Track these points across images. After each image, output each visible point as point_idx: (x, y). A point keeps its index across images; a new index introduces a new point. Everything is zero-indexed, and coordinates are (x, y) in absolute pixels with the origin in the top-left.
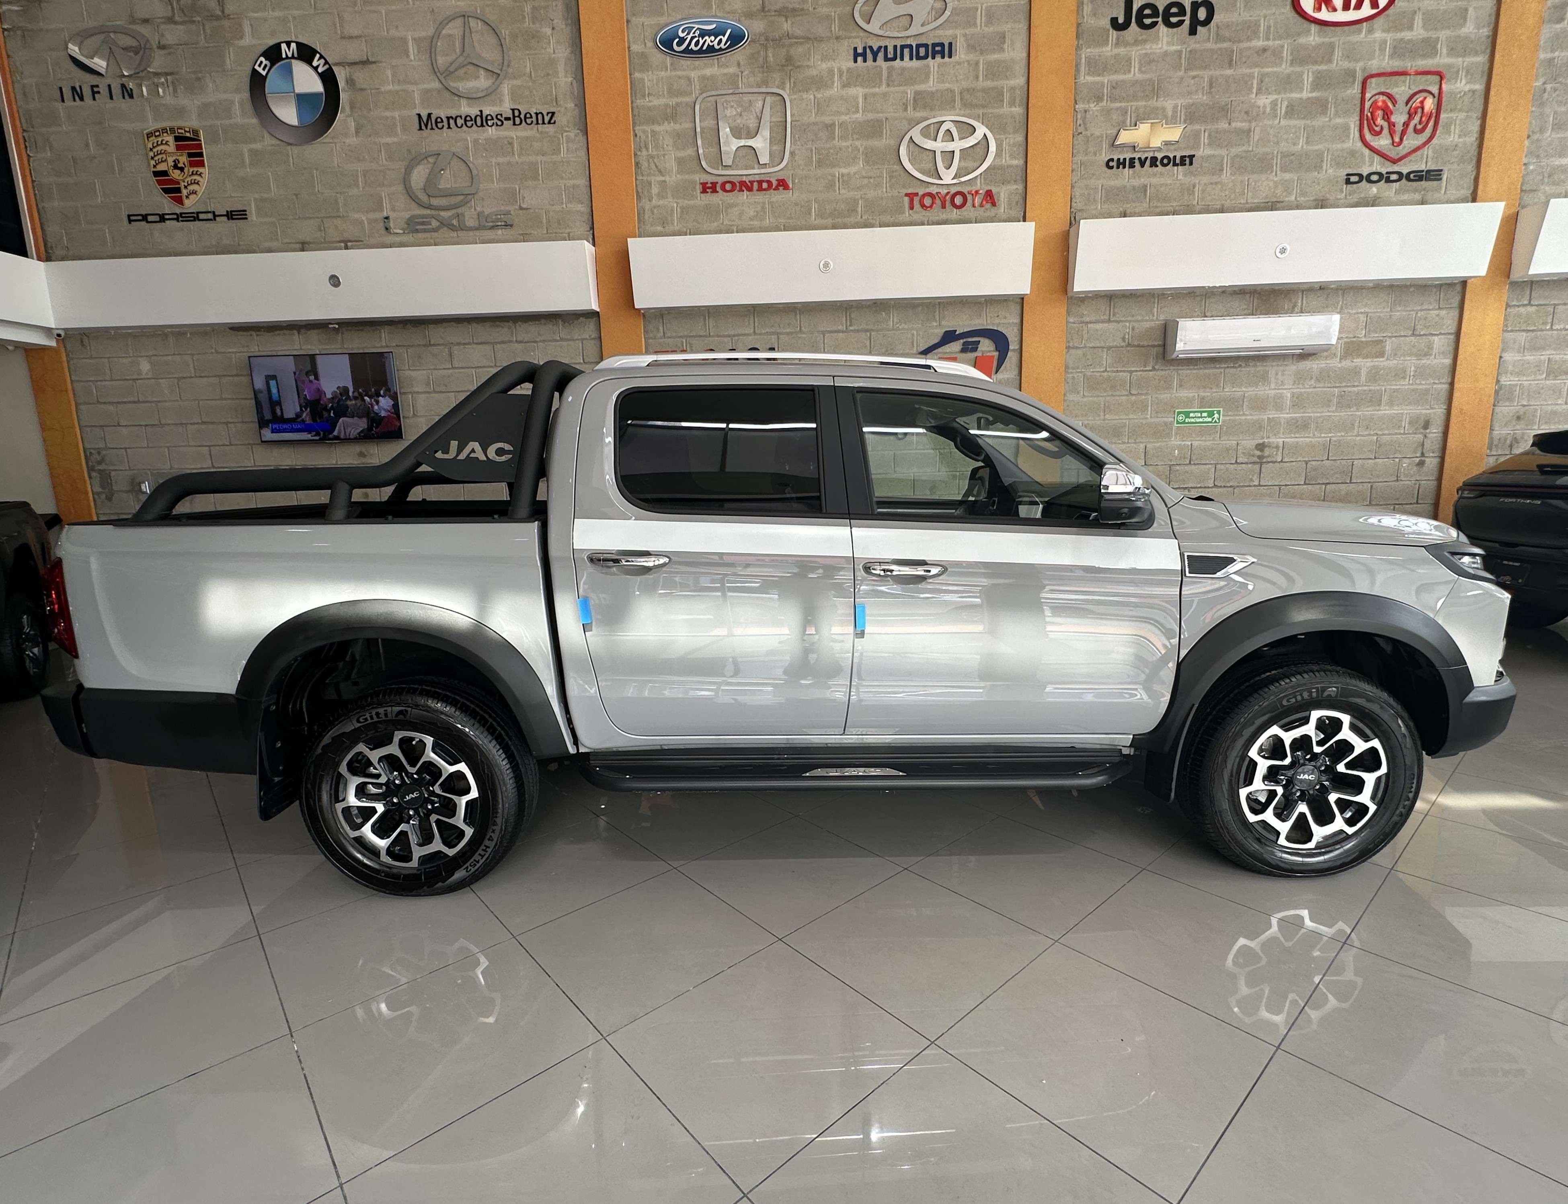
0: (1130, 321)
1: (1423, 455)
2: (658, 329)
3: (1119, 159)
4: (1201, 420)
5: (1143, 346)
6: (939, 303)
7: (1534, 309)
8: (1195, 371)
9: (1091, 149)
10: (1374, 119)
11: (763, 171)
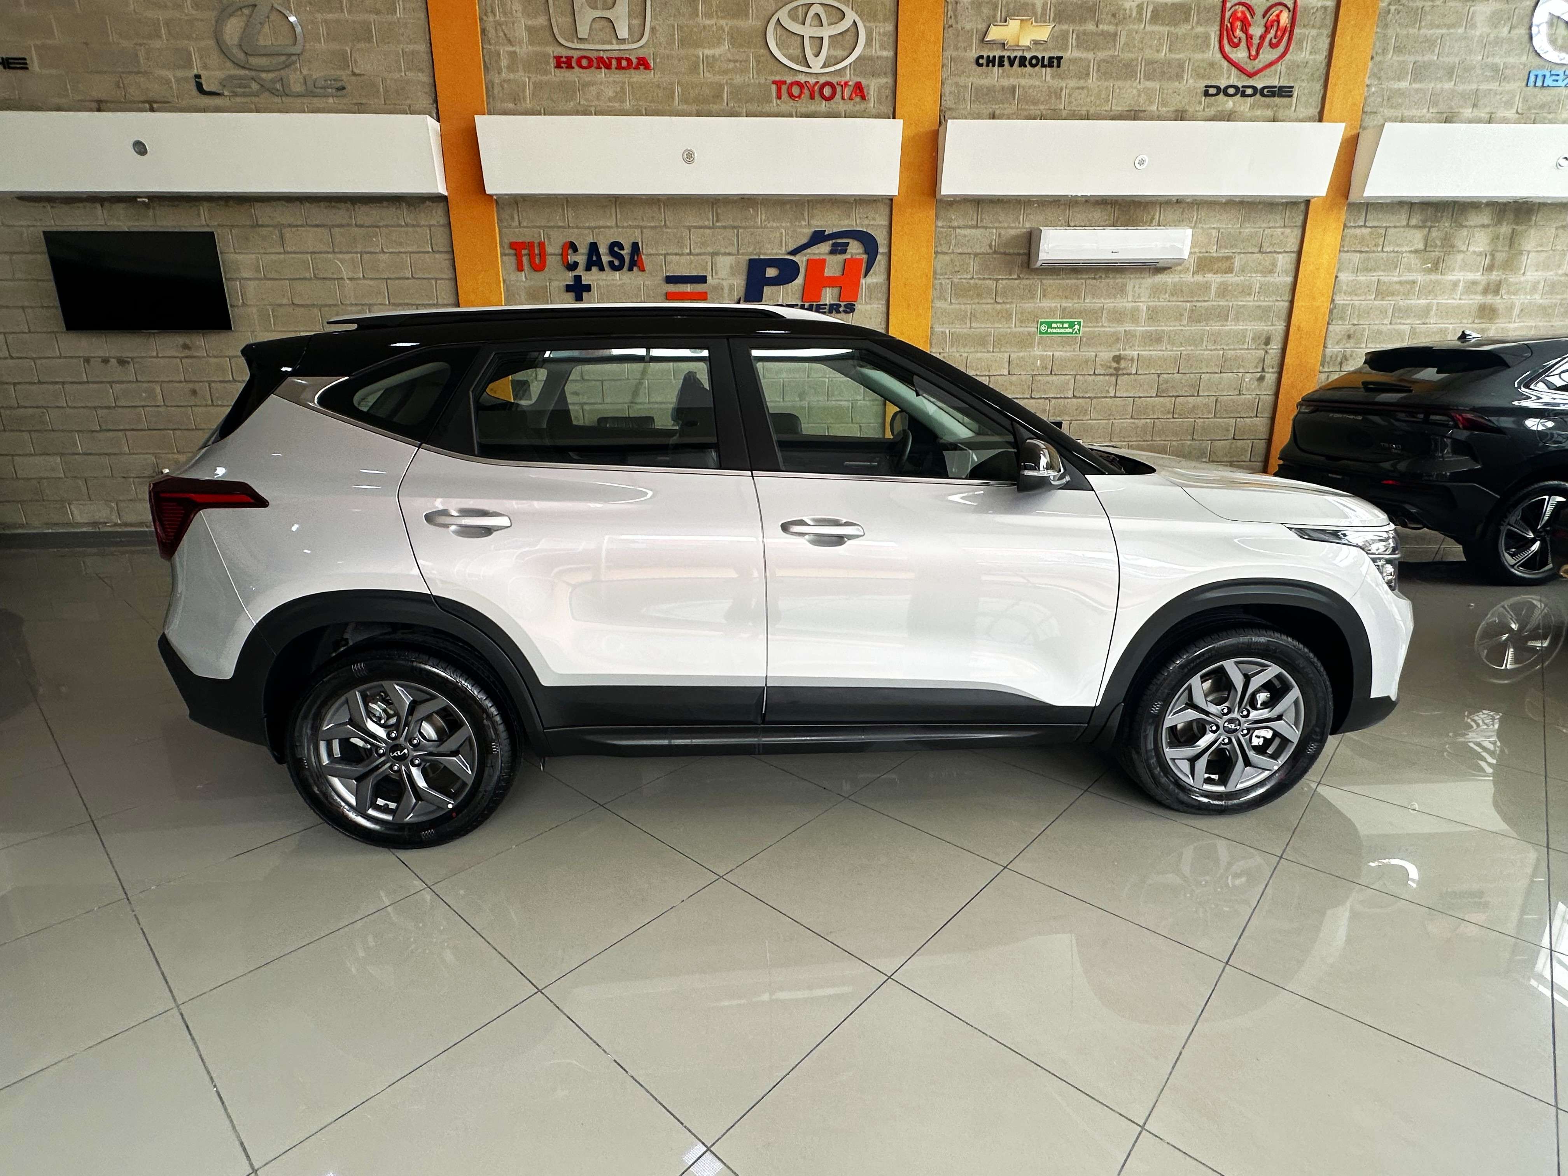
0: (996, 228)
1: (1263, 368)
2: (513, 218)
3: (988, 57)
4: (1062, 331)
5: (1009, 254)
6: (808, 201)
7: (1370, 229)
8: (1057, 281)
9: (962, 45)
10: (1233, 30)
11: (622, 47)
